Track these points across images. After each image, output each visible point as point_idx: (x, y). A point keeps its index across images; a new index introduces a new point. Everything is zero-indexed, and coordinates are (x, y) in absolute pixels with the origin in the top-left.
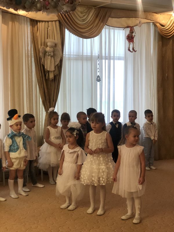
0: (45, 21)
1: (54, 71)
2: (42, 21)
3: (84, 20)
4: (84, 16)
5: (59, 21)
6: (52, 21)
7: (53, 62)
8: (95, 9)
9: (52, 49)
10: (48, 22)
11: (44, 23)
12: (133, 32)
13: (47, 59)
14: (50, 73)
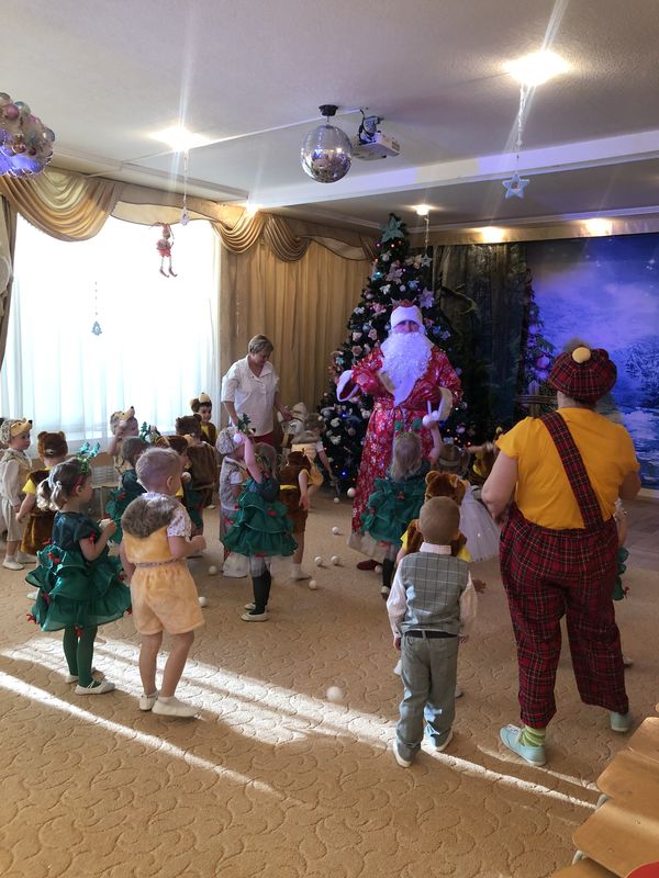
3: (62, 202)
4: (63, 192)
5: (3, 197)
8: (87, 179)
12: (169, 236)
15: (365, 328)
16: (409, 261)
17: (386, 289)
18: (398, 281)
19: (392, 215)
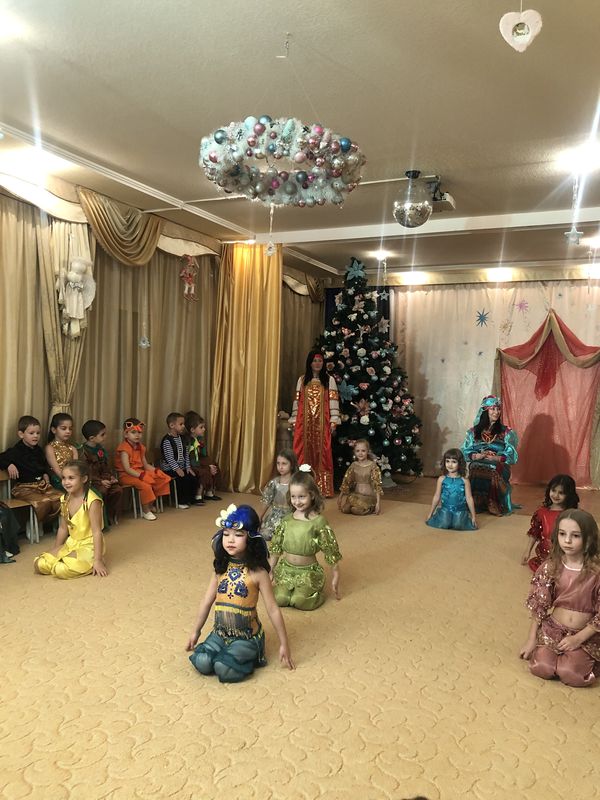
0: (66, 221)
1: (80, 320)
2: (61, 220)
5: (88, 225)
6: (78, 223)
7: (82, 302)
9: (80, 277)
10: (70, 223)
11: (63, 223)
13: (69, 295)
14: (72, 324)
15: (338, 347)
16: (368, 296)
17: (353, 317)
18: (362, 311)
19: (353, 259)
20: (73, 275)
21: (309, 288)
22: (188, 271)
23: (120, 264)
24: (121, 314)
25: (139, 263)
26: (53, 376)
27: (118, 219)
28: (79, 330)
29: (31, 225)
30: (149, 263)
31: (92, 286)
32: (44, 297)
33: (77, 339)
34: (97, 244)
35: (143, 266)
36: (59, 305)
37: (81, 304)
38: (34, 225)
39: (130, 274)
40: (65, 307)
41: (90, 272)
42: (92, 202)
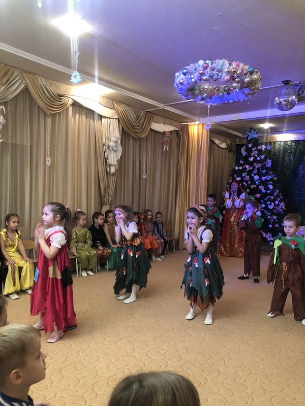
1: (115, 165)
2: (106, 117)
5: (118, 119)
6: (113, 118)
9: (114, 144)
11: (107, 119)
13: (110, 154)
14: (111, 168)
15: (243, 175)
16: (259, 147)
17: (251, 159)
18: (257, 156)
19: (251, 129)
20: (111, 144)
21: (227, 144)
22: (166, 140)
23: (133, 137)
24: (134, 161)
25: (142, 136)
26: (103, 193)
27: (132, 115)
28: (114, 170)
29: (92, 120)
30: (147, 136)
31: (120, 148)
32: (99, 154)
33: (114, 174)
34: (122, 128)
35: (144, 138)
36: (105, 159)
37: (115, 158)
38: (94, 121)
39: (138, 142)
40: (108, 159)
41: (119, 142)
42: (120, 108)
